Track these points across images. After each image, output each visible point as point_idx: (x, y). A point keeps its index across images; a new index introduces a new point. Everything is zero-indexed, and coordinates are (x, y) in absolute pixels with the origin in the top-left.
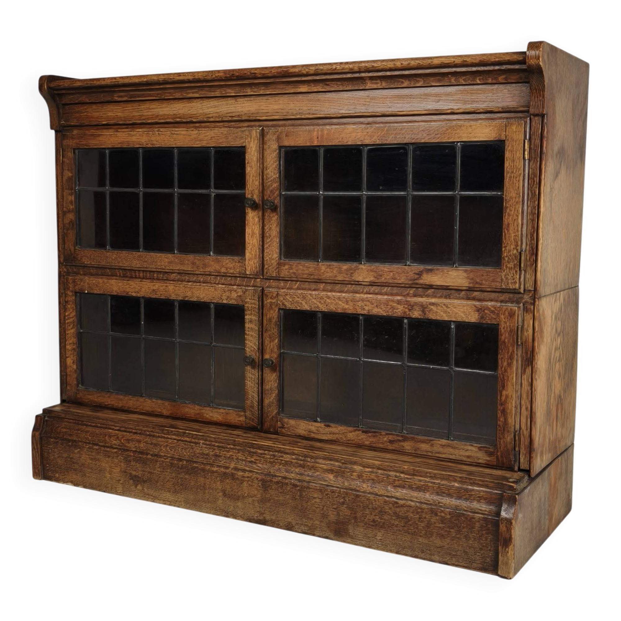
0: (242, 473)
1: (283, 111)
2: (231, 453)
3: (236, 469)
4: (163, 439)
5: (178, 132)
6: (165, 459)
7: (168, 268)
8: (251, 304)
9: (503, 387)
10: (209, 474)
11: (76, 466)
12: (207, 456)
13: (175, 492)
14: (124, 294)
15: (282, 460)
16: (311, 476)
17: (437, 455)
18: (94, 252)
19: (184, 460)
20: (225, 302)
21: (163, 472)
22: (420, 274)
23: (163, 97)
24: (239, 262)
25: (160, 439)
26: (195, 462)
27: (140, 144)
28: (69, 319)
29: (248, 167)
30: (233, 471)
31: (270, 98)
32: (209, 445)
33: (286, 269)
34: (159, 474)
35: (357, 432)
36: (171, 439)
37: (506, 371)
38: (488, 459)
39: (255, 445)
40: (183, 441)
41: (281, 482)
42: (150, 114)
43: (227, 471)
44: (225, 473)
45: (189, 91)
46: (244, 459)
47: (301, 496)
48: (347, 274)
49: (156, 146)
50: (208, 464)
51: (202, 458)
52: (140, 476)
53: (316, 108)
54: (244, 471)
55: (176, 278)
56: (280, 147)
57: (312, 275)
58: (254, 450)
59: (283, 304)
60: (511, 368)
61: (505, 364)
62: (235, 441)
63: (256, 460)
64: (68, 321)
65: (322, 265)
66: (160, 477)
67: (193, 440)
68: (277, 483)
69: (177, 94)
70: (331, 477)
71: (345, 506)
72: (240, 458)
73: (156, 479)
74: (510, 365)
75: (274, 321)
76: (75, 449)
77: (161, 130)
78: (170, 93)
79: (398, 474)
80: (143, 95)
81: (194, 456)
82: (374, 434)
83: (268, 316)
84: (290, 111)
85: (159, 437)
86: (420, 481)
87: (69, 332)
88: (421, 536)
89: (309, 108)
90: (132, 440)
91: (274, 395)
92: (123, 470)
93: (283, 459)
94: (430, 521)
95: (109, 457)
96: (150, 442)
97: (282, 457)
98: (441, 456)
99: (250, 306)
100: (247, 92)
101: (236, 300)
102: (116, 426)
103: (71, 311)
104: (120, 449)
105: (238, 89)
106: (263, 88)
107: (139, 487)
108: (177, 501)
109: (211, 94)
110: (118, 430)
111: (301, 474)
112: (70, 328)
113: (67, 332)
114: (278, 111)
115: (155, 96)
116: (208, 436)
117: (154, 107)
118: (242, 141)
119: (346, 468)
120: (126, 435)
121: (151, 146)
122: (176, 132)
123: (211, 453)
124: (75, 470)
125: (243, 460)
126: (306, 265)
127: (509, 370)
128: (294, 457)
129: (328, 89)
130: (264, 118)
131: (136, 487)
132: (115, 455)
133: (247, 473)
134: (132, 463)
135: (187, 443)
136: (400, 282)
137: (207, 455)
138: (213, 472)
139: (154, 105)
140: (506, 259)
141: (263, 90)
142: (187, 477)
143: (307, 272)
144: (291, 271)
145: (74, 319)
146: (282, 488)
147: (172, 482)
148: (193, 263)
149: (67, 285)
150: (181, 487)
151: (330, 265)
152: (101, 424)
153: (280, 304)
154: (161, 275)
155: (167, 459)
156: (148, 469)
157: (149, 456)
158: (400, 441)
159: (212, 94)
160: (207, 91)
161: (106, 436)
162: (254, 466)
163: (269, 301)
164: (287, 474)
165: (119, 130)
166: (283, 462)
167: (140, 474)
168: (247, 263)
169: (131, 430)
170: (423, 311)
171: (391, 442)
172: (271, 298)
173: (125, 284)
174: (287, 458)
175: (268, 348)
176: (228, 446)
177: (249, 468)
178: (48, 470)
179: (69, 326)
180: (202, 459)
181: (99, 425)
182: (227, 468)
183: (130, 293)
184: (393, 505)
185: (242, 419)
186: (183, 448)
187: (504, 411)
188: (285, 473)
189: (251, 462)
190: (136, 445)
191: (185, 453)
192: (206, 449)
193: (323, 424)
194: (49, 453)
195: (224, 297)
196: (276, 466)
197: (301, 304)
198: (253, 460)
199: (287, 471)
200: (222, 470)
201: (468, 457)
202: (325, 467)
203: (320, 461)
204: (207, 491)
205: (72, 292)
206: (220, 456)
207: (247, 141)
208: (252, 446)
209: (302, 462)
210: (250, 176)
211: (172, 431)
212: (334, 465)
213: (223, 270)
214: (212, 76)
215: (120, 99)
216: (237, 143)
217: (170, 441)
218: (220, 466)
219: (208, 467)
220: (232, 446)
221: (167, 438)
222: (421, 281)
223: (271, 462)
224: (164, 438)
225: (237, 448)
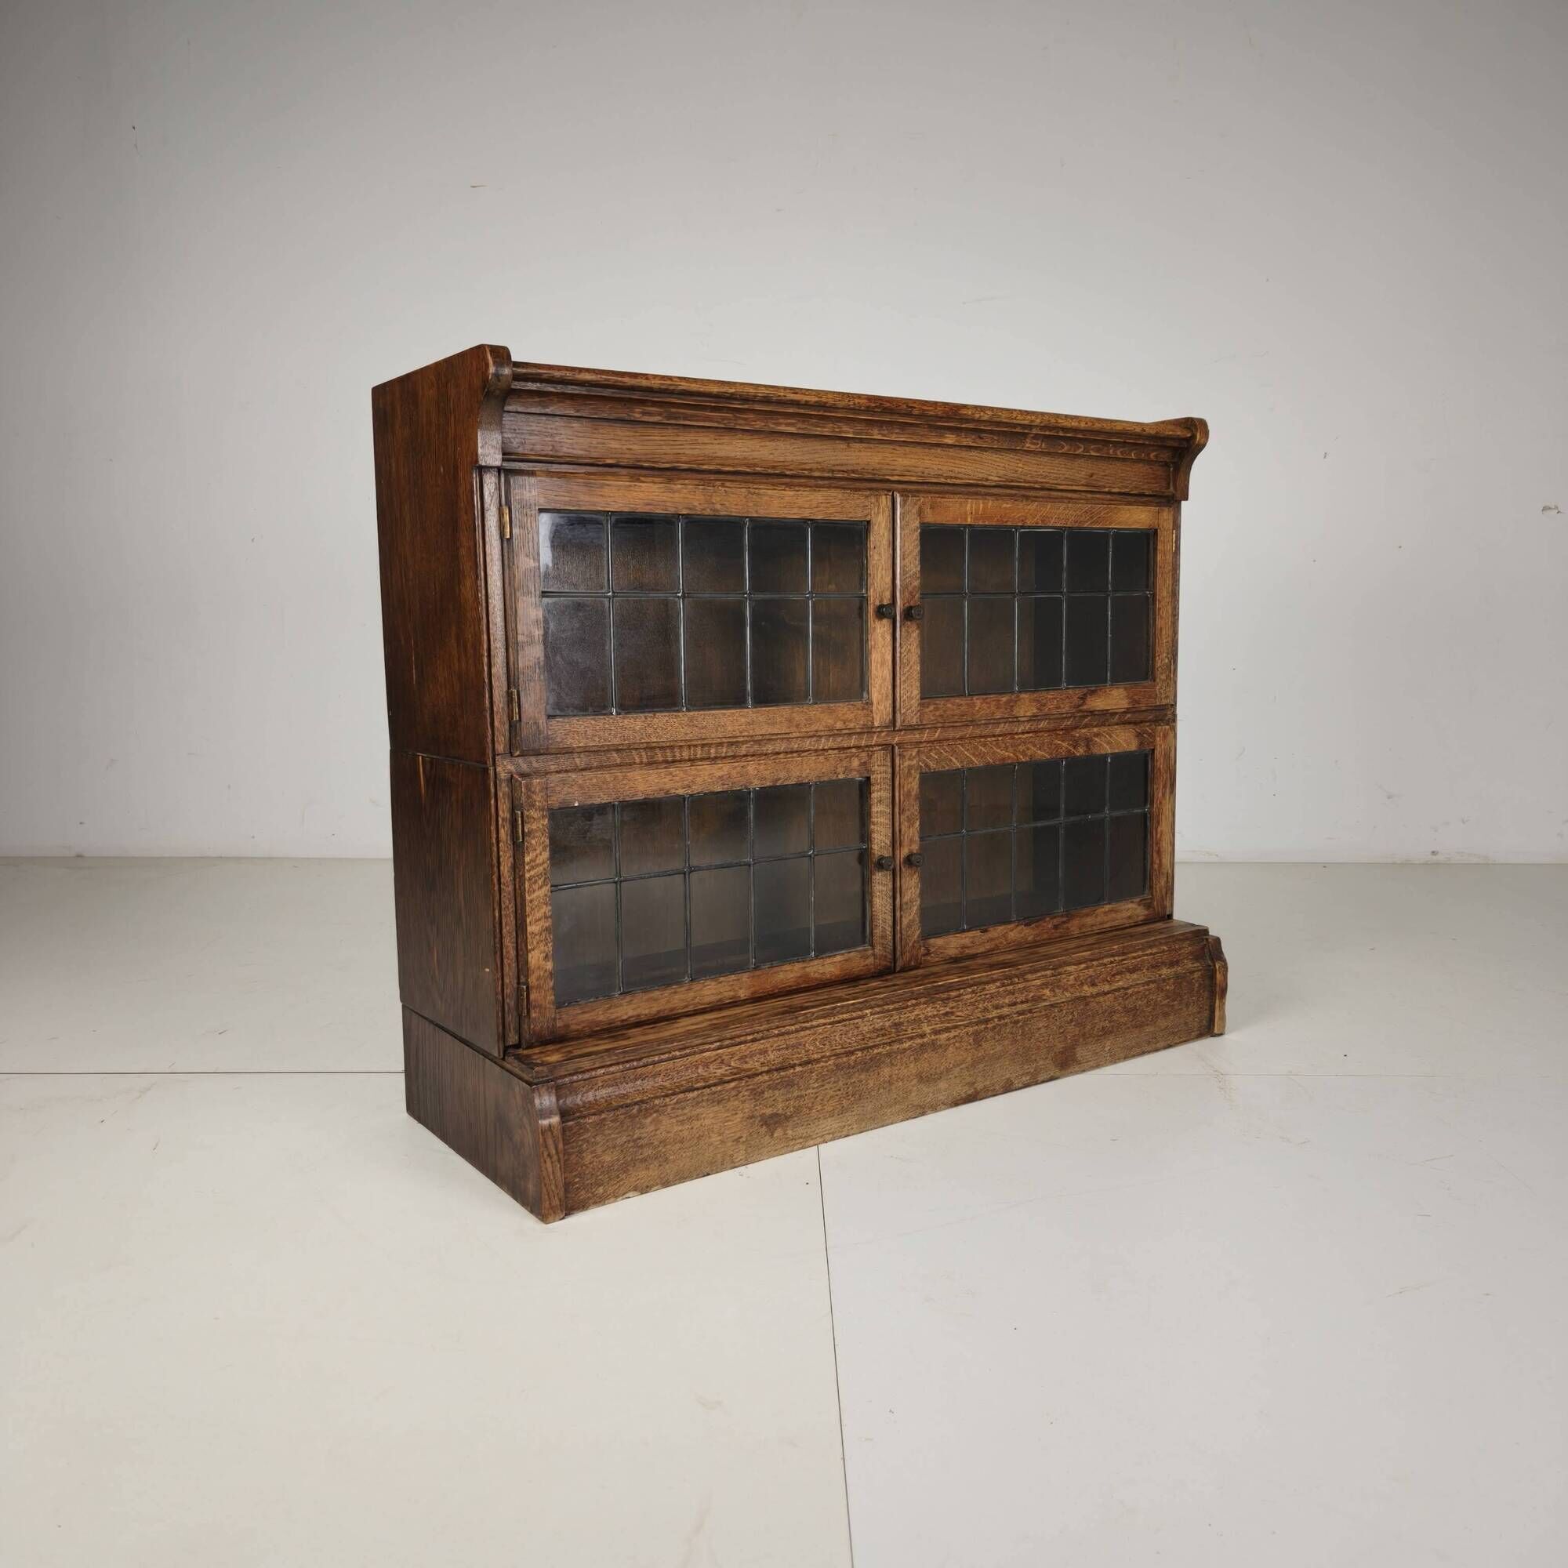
0: (947, 1034)
1: (916, 470)
2: (916, 1013)
3: (936, 1032)
4: (808, 1032)
5: (762, 491)
6: (826, 1062)
7: (746, 734)
8: (881, 773)
9: (1158, 823)
10: (899, 1057)
11: (647, 1152)
12: (883, 1031)
13: (843, 1111)
14: (662, 795)
15: (986, 994)
16: (1027, 1001)
17: (1101, 927)
18: (593, 722)
19: (856, 1050)
20: (841, 777)
21: (823, 1086)
22: (1083, 698)
23: (732, 425)
24: (863, 709)
25: (802, 1033)
26: (875, 1046)
27: (690, 509)
28: (533, 868)
29: (875, 555)
30: (933, 1037)
31: (898, 448)
32: (882, 1012)
33: (931, 711)
34: (816, 1093)
35: (1020, 928)
36: (818, 1026)
37: (1161, 803)
38: (1146, 912)
39: (942, 988)
40: (839, 1022)
41: (999, 1025)
42: (696, 452)
43: (925, 1040)
44: (922, 1045)
45: (781, 421)
46: (935, 1013)
47: (1023, 1034)
48: (1006, 709)
49: (722, 513)
50: (892, 1042)
51: (878, 1036)
52: (780, 1112)
53: (960, 470)
54: (947, 1030)
55: (752, 750)
56: (922, 524)
57: (963, 716)
58: (945, 996)
59: (927, 766)
60: (1165, 799)
61: (1160, 795)
62: (912, 992)
63: (952, 1008)
64: (532, 873)
65: (977, 699)
66: (817, 1097)
67: (854, 1015)
68: (994, 1028)
69: (758, 423)
70: (1047, 992)
71: (1073, 1024)
72: (930, 1014)
73: (810, 1105)
74: (1164, 795)
75: (913, 793)
76: (646, 1118)
77: (728, 484)
78: (745, 419)
79: (1112, 959)
80: (692, 416)
81: (864, 1039)
82: (1037, 924)
83: (905, 789)
84: (926, 471)
85: (797, 1031)
86: (1134, 958)
87: (534, 896)
88: (1147, 1025)
89: (951, 469)
90: (752, 1055)
91: (915, 908)
92: (746, 1115)
93: (987, 992)
94: (1156, 1001)
95: (719, 1102)
96: (785, 1046)
97: (984, 989)
98: (1105, 926)
99: (879, 776)
100: (872, 435)
101: (858, 771)
102: (712, 1043)
103: (538, 852)
104: (741, 1079)
105: (859, 427)
106: (897, 431)
107: (778, 1133)
108: (844, 1126)
109: (816, 431)
110: (719, 1049)
111: (1015, 1004)
112: (536, 887)
113: (528, 898)
114: (910, 469)
115: (717, 422)
116: (873, 1000)
117: (706, 440)
118: (866, 512)
119: (1060, 974)
120: (740, 1049)
121: (712, 513)
122: (757, 491)
123: (887, 1024)
124: (645, 1160)
125: (934, 1016)
126: (957, 701)
127: (1164, 802)
128: (998, 984)
129: (980, 443)
130: (896, 478)
131: (772, 1135)
132: (734, 1093)
133: (953, 1031)
134: (766, 1095)
135: (847, 1022)
136: (1064, 711)
137: (882, 1029)
138: (905, 1050)
139: (704, 438)
140: (1160, 669)
141: (896, 433)
142: (863, 1077)
143: (958, 712)
144: (938, 713)
145: (545, 865)
146: (999, 1033)
147: (837, 1098)
148: (790, 720)
149: (529, 797)
150: (852, 1099)
151: (987, 698)
152: (680, 1050)
153: (921, 767)
154: (724, 750)
155: (829, 1060)
156: (796, 1093)
157: (798, 1069)
158: (1064, 922)
159: (818, 431)
160: (812, 425)
161: (697, 1068)
162: (953, 1017)
163: (907, 764)
164: (999, 1011)
165: (642, 479)
166: (987, 996)
167: (780, 1108)
168: (874, 708)
169: (743, 1038)
170: (1088, 746)
171: (1056, 927)
172: (909, 759)
173: (663, 775)
174: (992, 988)
175: (906, 837)
176: (909, 1004)
177: (949, 1023)
178: (579, 1188)
179: (536, 882)
180: (879, 1039)
181: (678, 1053)
182: (922, 1036)
183: (673, 791)
184: (1123, 997)
185: (871, 960)
186: (841, 1035)
187: (1159, 852)
188: (995, 1011)
189: (946, 1014)
190: (762, 1060)
191: (849, 1041)
192: (879, 1020)
193: (979, 931)
194: (580, 1152)
195: (840, 770)
196: (980, 1006)
197: (951, 760)
198: (948, 1010)
199: (997, 1007)
200: (919, 1041)
201: (1129, 917)
202: (1038, 982)
203: (1029, 976)
204: (893, 1087)
205: (543, 810)
206: (901, 1024)
207: (873, 512)
208: (939, 990)
209: (1011, 987)
210: (877, 569)
211: (813, 1013)
212: (1045, 976)
213: (839, 725)
214: (849, 401)
215: (646, 418)
216: (857, 515)
217: (820, 1030)
218: (911, 1038)
219: (896, 1047)
220: (914, 1001)
221: (813, 1027)
222: (1085, 707)
223: (972, 1004)
224: (807, 1028)
225: (923, 1000)
